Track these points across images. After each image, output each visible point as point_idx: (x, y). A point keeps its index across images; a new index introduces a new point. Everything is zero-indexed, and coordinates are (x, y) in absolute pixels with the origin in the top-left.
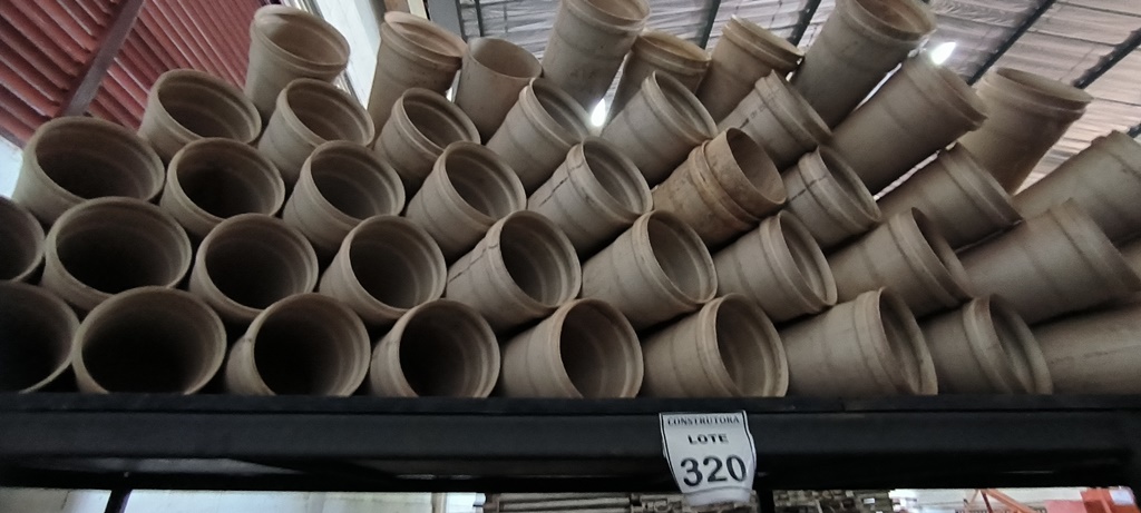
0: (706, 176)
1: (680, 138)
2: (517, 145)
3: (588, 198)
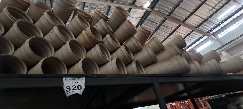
0: (85, 34)
1: (82, 28)
2: (42, 24)
3: (57, 35)
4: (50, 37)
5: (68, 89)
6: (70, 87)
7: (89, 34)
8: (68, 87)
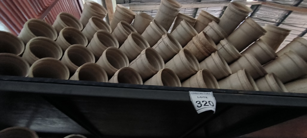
3: (168, 45)
4: (160, 48)
5: (198, 104)
6: (200, 102)
7: (203, 41)
8: (198, 102)
